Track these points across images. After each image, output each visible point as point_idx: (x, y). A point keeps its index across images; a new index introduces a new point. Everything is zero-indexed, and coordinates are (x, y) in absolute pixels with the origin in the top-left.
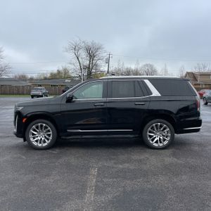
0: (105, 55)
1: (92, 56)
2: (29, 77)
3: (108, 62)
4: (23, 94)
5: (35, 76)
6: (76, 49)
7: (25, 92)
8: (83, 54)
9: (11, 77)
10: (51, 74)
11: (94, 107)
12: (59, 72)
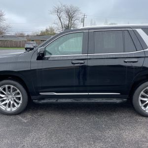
0: (81, 16)
1: (70, 17)
2: (26, 34)
3: (83, 21)
4: (20, 47)
5: (30, 34)
6: (58, 11)
7: (21, 46)
8: (64, 16)
9: (13, 35)
10: (42, 32)
11: (72, 65)
12: (47, 30)
